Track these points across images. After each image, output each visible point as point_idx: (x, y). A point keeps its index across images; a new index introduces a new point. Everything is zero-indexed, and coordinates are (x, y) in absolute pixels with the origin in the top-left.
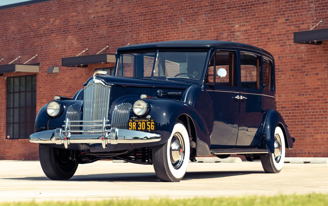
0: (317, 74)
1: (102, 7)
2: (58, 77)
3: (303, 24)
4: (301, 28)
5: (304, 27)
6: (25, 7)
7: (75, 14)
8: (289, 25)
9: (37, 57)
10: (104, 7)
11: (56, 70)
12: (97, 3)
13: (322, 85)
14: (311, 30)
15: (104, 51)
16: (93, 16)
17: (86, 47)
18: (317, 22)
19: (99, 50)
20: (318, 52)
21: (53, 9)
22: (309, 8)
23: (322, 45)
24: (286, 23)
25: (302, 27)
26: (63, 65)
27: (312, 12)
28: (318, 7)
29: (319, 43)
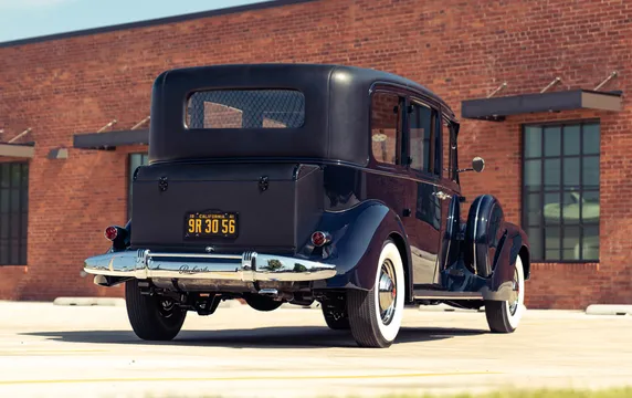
0: (497, 169)
1: (141, 53)
2: (66, 165)
3: (475, 87)
4: (472, 94)
5: (476, 92)
6: (11, 50)
7: (94, 63)
8: (451, 89)
9: (30, 132)
10: (145, 52)
11: (63, 154)
12: (132, 47)
13: (503, 187)
14: (488, 97)
15: (142, 125)
16: (125, 67)
17: (113, 118)
18: (498, 85)
19: (135, 124)
20: (498, 133)
21: (59, 54)
22: (486, 62)
23: (505, 123)
24: (447, 85)
25: (473, 92)
26: (76, 146)
27: (490, 68)
28: (500, 60)
29: (501, 119)
